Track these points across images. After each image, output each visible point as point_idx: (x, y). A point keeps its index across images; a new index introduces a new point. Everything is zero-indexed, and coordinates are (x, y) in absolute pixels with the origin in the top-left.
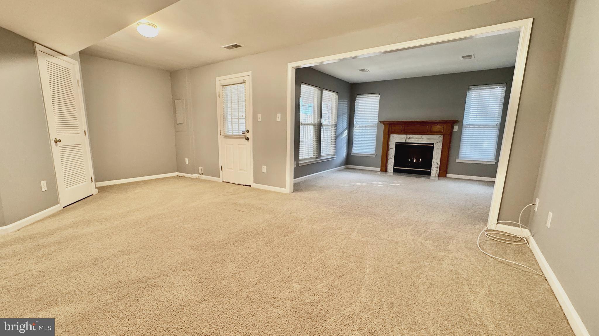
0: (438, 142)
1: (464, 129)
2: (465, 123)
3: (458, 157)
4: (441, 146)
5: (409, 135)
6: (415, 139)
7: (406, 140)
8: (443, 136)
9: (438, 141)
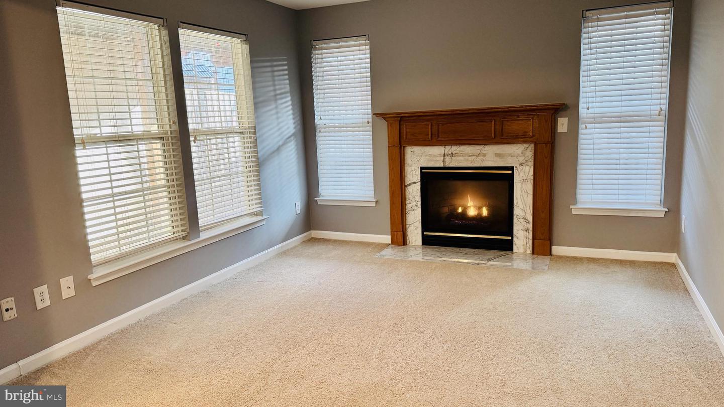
0: (522, 164)
1: (583, 126)
2: (583, 111)
3: (575, 202)
4: (532, 172)
5: (450, 147)
6: (466, 157)
7: (444, 161)
8: (533, 145)
9: (521, 159)
